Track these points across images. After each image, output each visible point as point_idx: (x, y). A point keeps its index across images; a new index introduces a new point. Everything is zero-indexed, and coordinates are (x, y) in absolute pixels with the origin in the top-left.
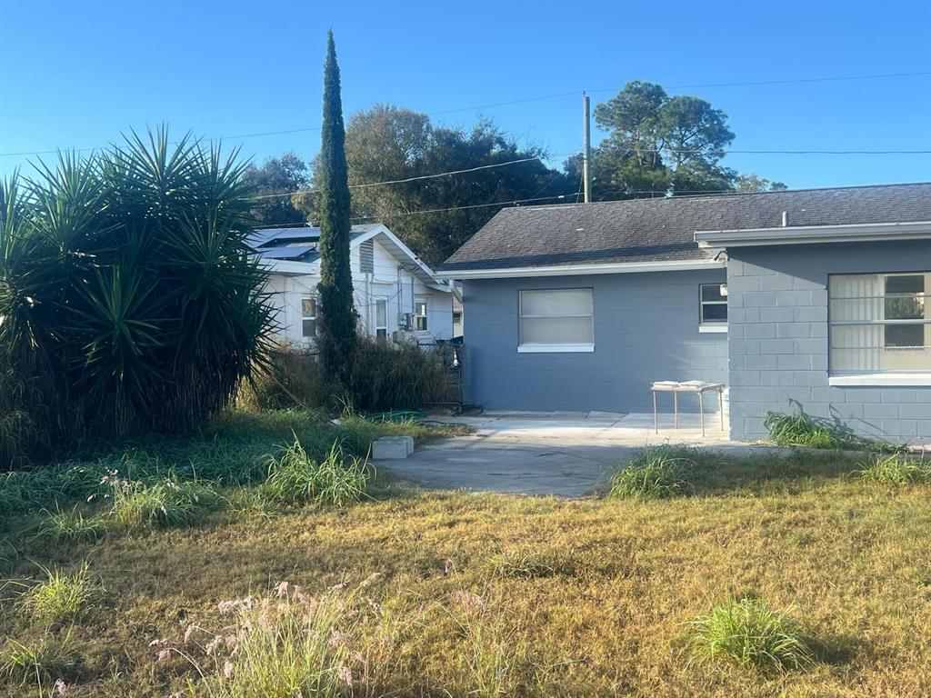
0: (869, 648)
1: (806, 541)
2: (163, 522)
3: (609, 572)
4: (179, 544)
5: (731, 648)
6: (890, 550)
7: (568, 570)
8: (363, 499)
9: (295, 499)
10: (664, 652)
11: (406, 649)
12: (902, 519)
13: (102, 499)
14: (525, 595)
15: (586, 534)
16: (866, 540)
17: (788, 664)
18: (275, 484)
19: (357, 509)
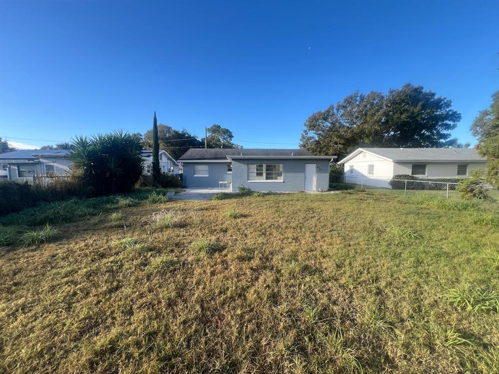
0: (249, 215)
1: (242, 204)
2: (130, 206)
3: (213, 209)
4: (135, 209)
5: (231, 216)
6: (254, 205)
7: (207, 209)
8: (168, 201)
9: (154, 202)
10: (222, 217)
11: (183, 219)
12: (256, 201)
13: (117, 202)
14: (200, 213)
15: (209, 205)
16: (251, 204)
17: (238, 217)
18: (150, 198)
19: (167, 203)
